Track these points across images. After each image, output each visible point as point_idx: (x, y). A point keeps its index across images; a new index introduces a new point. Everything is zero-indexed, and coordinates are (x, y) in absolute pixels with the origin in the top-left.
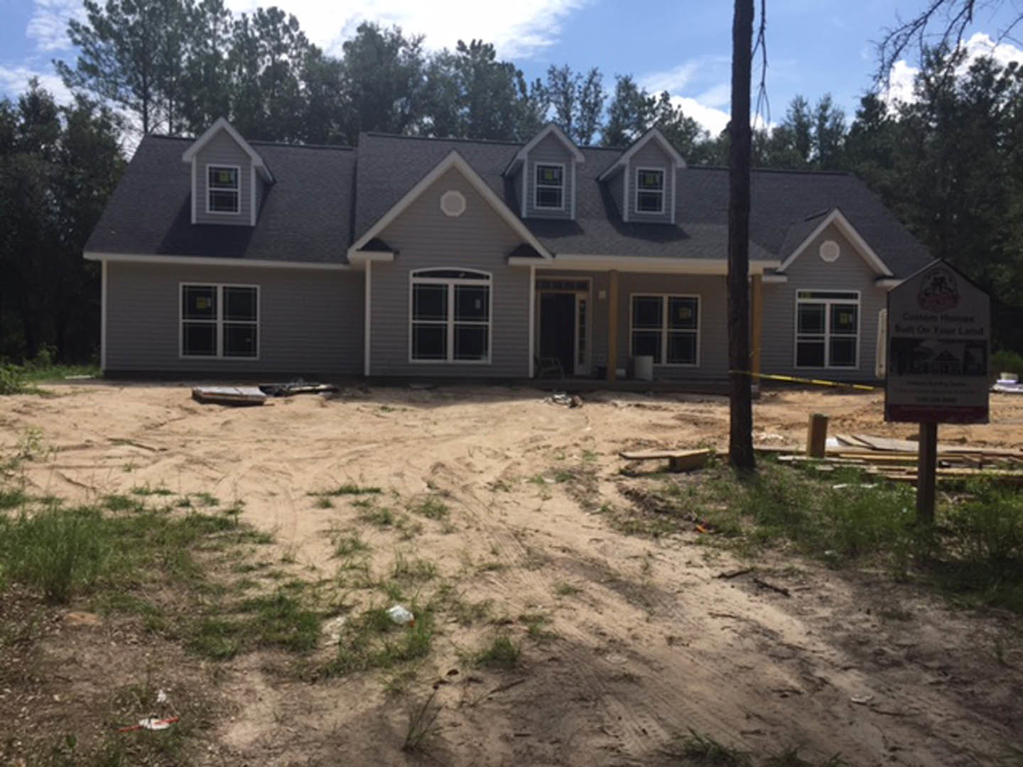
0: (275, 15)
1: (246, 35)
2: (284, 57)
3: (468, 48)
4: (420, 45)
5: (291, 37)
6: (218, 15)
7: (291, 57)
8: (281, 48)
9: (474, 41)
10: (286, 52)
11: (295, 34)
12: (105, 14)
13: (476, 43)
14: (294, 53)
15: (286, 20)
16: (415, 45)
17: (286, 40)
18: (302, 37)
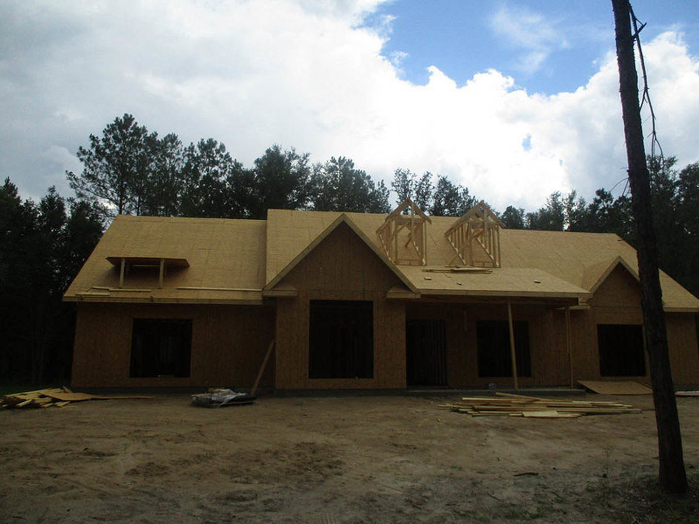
0: (212, 143)
1: (192, 155)
2: (216, 168)
3: (337, 161)
4: (308, 158)
5: (221, 156)
6: (174, 144)
7: (220, 167)
8: (214, 163)
9: (340, 157)
10: (217, 165)
11: (224, 154)
12: (101, 143)
13: (342, 159)
14: (222, 165)
15: (218, 146)
16: (305, 158)
17: (218, 158)
18: (227, 156)
